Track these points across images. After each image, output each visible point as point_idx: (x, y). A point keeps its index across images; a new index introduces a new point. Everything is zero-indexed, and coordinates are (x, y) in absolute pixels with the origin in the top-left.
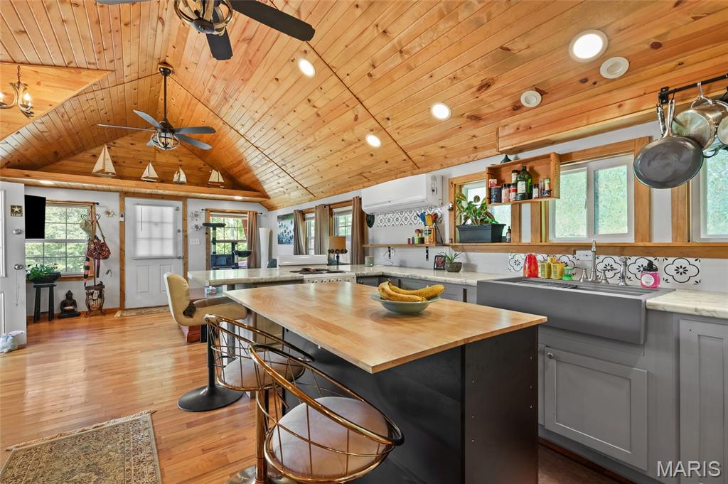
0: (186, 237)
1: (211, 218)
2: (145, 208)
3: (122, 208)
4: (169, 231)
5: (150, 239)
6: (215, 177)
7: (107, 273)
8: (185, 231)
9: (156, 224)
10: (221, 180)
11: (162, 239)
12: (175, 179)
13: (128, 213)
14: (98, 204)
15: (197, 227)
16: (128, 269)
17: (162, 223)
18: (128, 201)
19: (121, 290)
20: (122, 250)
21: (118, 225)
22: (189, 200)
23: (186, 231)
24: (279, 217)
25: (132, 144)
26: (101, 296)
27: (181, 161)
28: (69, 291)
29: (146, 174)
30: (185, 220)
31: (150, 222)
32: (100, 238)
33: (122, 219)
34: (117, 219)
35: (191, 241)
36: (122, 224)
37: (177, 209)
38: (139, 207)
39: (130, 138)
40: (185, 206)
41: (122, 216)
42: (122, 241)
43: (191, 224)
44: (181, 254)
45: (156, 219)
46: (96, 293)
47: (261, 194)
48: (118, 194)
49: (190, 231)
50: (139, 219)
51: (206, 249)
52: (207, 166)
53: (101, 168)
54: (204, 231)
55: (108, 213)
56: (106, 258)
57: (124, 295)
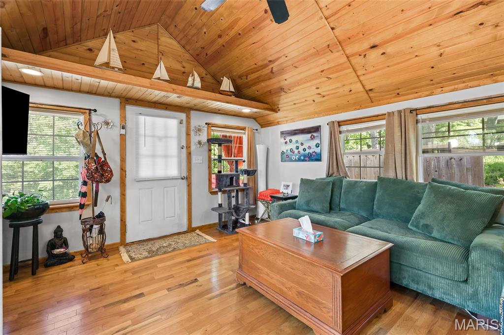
0: (189, 154)
1: (212, 133)
2: (148, 119)
3: (123, 118)
4: (173, 147)
5: (154, 156)
6: (227, 85)
7: (107, 200)
8: (188, 147)
9: (160, 138)
10: (232, 89)
11: (166, 156)
12: (190, 84)
13: (129, 124)
14: (95, 111)
15: (200, 143)
16: (129, 193)
17: (166, 137)
18: (130, 109)
19: (121, 220)
20: (123, 170)
21: (118, 139)
22: (192, 112)
23: (190, 147)
24: (282, 133)
25: (134, 41)
26: (101, 232)
27: (184, 67)
28: (59, 227)
29: (157, 74)
30: (188, 134)
31: (153, 136)
32: (101, 155)
33: (123, 132)
34: (116, 132)
35: (194, 159)
36: (123, 137)
37: (181, 123)
38: (142, 118)
39: (131, 34)
40: (188, 118)
41: (123, 128)
42: (123, 160)
43: (194, 139)
44: (185, 174)
45: (160, 132)
46: (96, 228)
47: (270, 107)
48: (117, 101)
49: (193, 147)
50: (142, 132)
51: (209, 168)
52: (208, 76)
53: (106, 60)
54: (206, 148)
55: (107, 124)
56: (108, 181)
57: (125, 226)
